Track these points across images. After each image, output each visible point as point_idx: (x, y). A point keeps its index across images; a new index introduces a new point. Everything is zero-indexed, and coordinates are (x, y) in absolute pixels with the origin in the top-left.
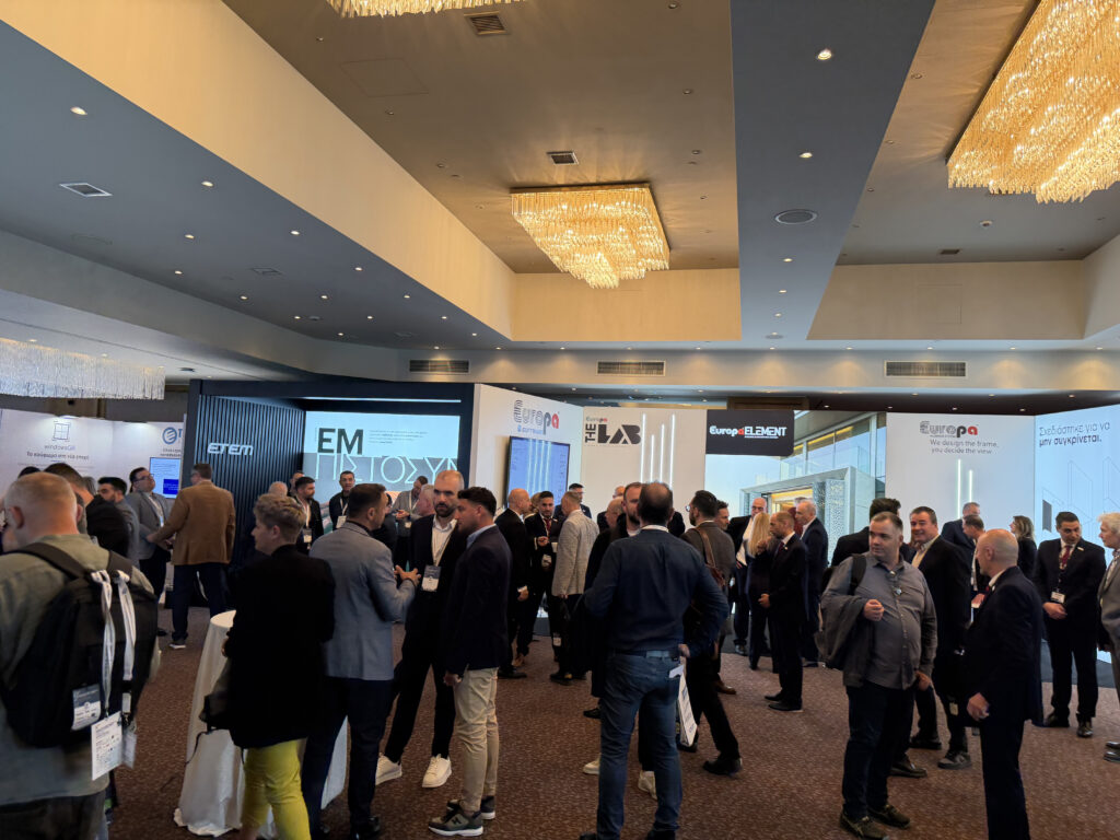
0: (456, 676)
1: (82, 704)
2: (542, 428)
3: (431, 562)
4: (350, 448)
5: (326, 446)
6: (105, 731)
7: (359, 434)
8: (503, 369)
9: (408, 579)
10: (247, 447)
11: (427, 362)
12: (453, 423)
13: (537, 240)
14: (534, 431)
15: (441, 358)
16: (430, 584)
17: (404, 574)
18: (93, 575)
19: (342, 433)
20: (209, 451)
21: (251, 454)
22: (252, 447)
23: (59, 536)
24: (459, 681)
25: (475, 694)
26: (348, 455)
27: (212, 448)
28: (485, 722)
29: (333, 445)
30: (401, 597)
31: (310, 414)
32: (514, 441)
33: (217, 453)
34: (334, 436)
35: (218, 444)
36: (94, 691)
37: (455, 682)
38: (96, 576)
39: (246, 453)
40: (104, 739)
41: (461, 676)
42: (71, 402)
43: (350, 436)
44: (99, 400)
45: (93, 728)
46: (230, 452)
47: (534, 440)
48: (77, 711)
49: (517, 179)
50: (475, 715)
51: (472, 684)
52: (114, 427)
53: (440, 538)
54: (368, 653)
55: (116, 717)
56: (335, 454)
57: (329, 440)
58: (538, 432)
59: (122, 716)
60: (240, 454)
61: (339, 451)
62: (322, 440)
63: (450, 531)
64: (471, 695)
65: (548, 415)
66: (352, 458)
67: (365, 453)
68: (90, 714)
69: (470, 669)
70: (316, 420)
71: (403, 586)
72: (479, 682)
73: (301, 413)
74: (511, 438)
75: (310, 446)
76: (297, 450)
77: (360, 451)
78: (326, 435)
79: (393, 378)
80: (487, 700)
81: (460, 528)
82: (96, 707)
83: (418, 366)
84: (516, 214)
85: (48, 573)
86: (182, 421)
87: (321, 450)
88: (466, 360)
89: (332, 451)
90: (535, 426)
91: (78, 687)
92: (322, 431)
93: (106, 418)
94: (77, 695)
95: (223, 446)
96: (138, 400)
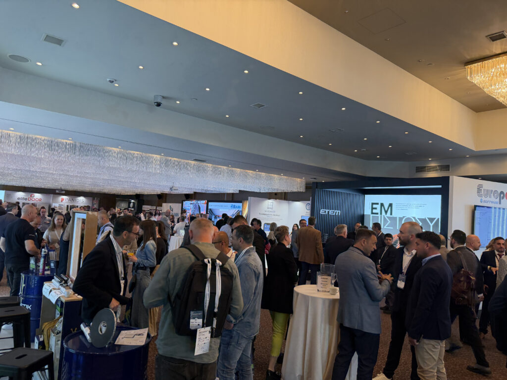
0: (415, 341)
1: (194, 318)
2: (498, 200)
3: (402, 273)
4: (386, 212)
5: (374, 211)
6: (203, 333)
7: (391, 205)
8: (472, 167)
9: (386, 279)
10: (338, 211)
11: (425, 167)
12: (438, 198)
13: (485, 90)
14: (492, 202)
15: (433, 164)
16: (401, 284)
17: (384, 276)
18: (205, 260)
19: (382, 205)
20: (321, 213)
21: (339, 214)
22: (340, 211)
23: (200, 242)
24: (417, 344)
25: (428, 352)
26: (385, 216)
27: (322, 212)
28: (436, 371)
29: (378, 211)
30: (382, 289)
31: (367, 196)
32: (477, 208)
33: (324, 214)
34: (378, 207)
35: (324, 210)
36: (200, 313)
37: (415, 344)
38: (206, 261)
39: (337, 214)
40: (202, 337)
41: (418, 341)
42: (276, 194)
43: (386, 206)
44: (285, 193)
45: (198, 330)
46: (330, 214)
47: (495, 208)
48: (191, 320)
49: (468, 57)
50: (428, 365)
51: (425, 347)
52: (289, 203)
53: (407, 259)
54: (366, 318)
55: (209, 329)
56: (379, 215)
57: (376, 208)
58: (497, 203)
59: (212, 329)
60: (334, 214)
61: (381, 214)
62: (373, 208)
63: (412, 256)
64: (426, 354)
65: (502, 193)
66: (387, 217)
67: (394, 215)
68: (197, 324)
69: (424, 338)
70: (370, 199)
71: (383, 283)
72: (430, 346)
73: (362, 196)
74: (475, 206)
75: (367, 211)
76: (362, 213)
77: (391, 214)
78: (375, 206)
79: (406, 176)
80: (436, 358)
81: (417, 256)
82: (200, 321)
83: (421, 169)
84: (469, 78)
85: (189, 257)
86: (310, 200)
87: (372, 213)
88: (448, 164)
89: (377, 214)
90: (493, 199)
91: (193, 310)
92: (373, 204)
93: (287, 200)
94: (192, 313)
95: (327, 211)
96: (296, 192)
